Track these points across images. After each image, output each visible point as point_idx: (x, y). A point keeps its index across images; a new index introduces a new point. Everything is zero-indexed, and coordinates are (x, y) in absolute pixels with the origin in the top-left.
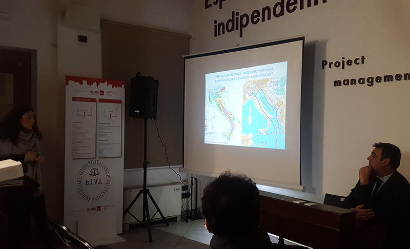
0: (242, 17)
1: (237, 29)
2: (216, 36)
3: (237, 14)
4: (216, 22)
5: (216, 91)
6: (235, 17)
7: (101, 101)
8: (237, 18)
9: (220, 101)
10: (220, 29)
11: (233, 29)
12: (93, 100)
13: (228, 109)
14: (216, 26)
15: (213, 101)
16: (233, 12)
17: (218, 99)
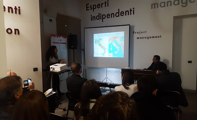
0: (103, 15)
1: (101, 19)
2: (91, 20)
3: (101, 14)
4: (91, 16)
5: (98, 40)
6: (100, 15)
7: (61, 43)
8: (101, 16)
9: (100, 43)
10: (93, 18)
11: (99, 19)
12: (59, 43)
13: (103, 45)
14: (91, 17)
15: (97, 43)
16: (99, 13)
17: (99, 43)
